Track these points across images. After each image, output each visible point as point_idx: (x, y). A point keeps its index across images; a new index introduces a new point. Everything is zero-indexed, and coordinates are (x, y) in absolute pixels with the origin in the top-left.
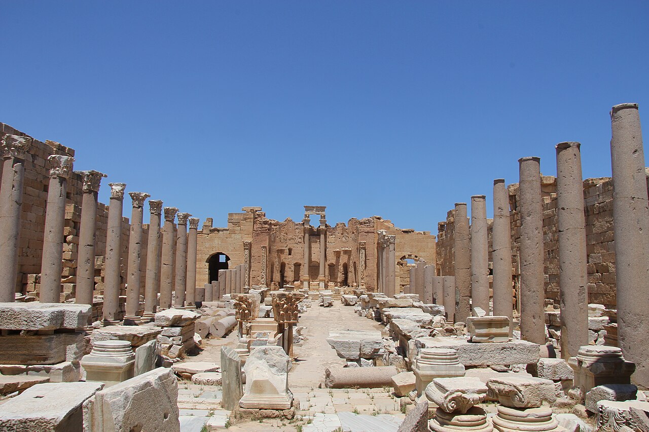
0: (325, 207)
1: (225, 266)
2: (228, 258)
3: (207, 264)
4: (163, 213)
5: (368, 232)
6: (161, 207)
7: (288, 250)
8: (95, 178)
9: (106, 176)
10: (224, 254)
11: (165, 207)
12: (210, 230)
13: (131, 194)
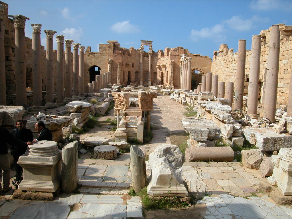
0: (152, 41)
1: (98, 73)
2: (99, 69)
3: (89, 72)
4: (65, 42)
5: (175, 56)
6: (63, 39)
7: (132, 65)
8: (22, 19)
9: (28, 19)
10: (97, 66)
11: (65, 39)
12: (90, 53)
13: (45, 31)
